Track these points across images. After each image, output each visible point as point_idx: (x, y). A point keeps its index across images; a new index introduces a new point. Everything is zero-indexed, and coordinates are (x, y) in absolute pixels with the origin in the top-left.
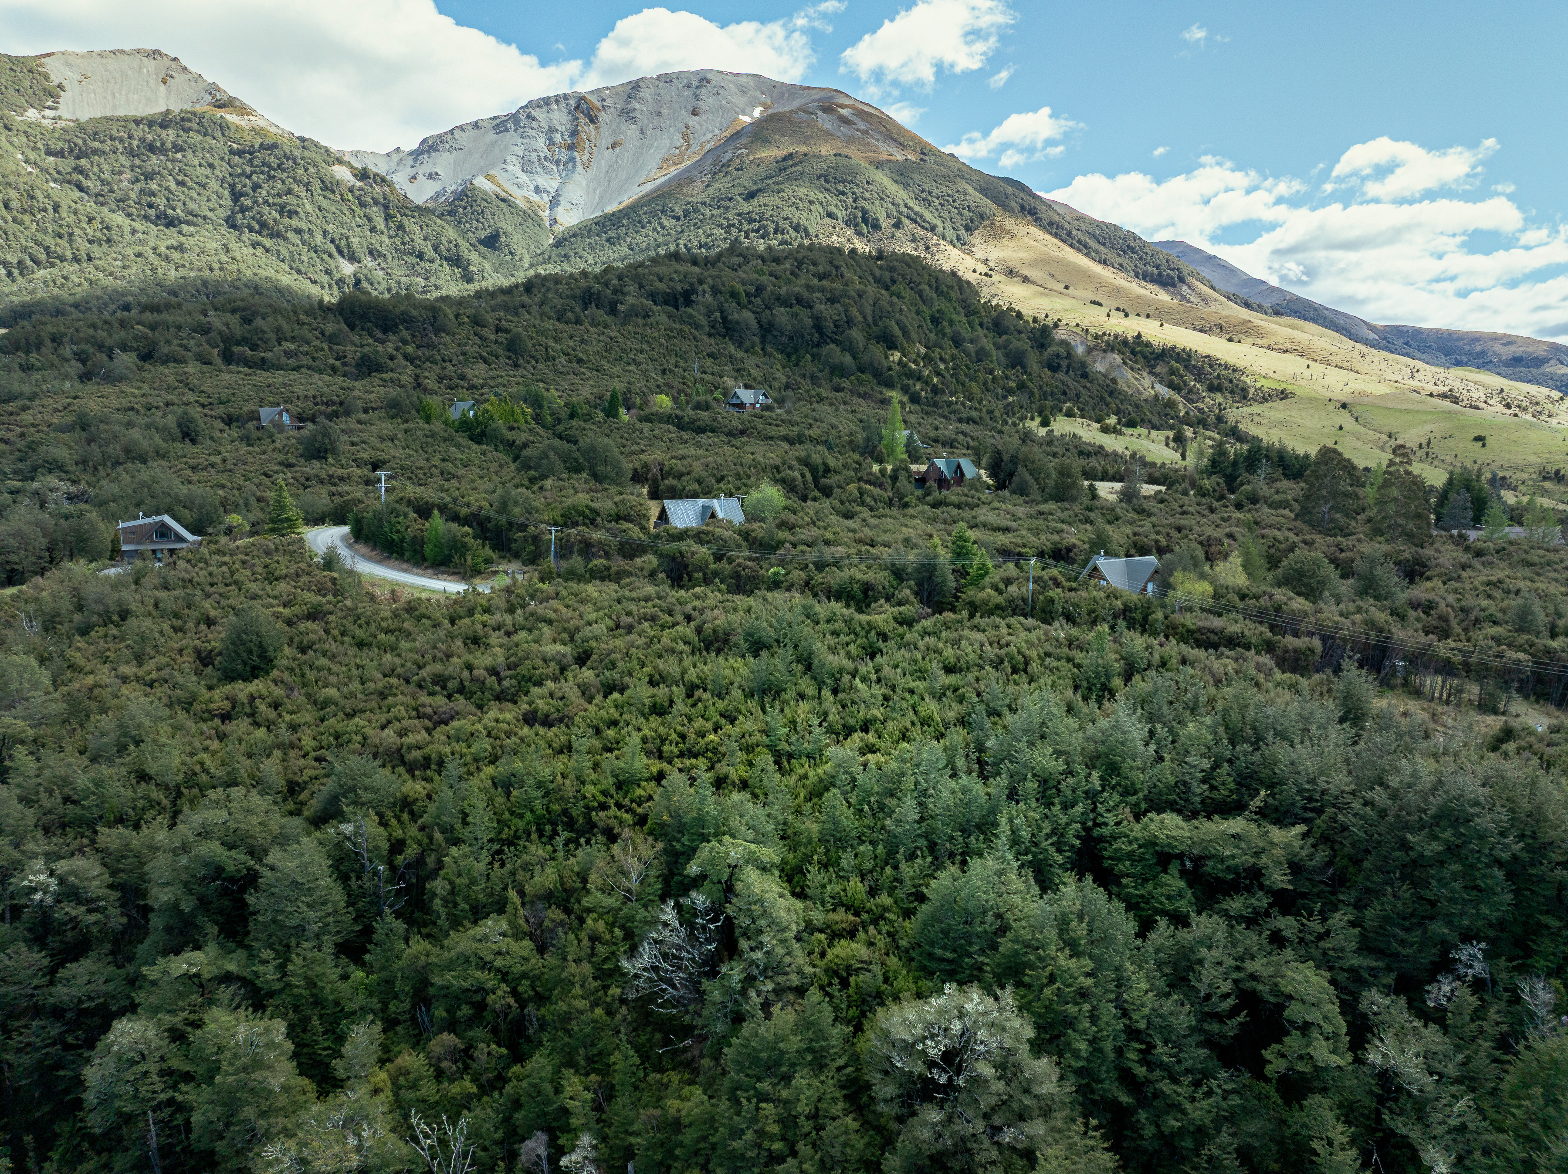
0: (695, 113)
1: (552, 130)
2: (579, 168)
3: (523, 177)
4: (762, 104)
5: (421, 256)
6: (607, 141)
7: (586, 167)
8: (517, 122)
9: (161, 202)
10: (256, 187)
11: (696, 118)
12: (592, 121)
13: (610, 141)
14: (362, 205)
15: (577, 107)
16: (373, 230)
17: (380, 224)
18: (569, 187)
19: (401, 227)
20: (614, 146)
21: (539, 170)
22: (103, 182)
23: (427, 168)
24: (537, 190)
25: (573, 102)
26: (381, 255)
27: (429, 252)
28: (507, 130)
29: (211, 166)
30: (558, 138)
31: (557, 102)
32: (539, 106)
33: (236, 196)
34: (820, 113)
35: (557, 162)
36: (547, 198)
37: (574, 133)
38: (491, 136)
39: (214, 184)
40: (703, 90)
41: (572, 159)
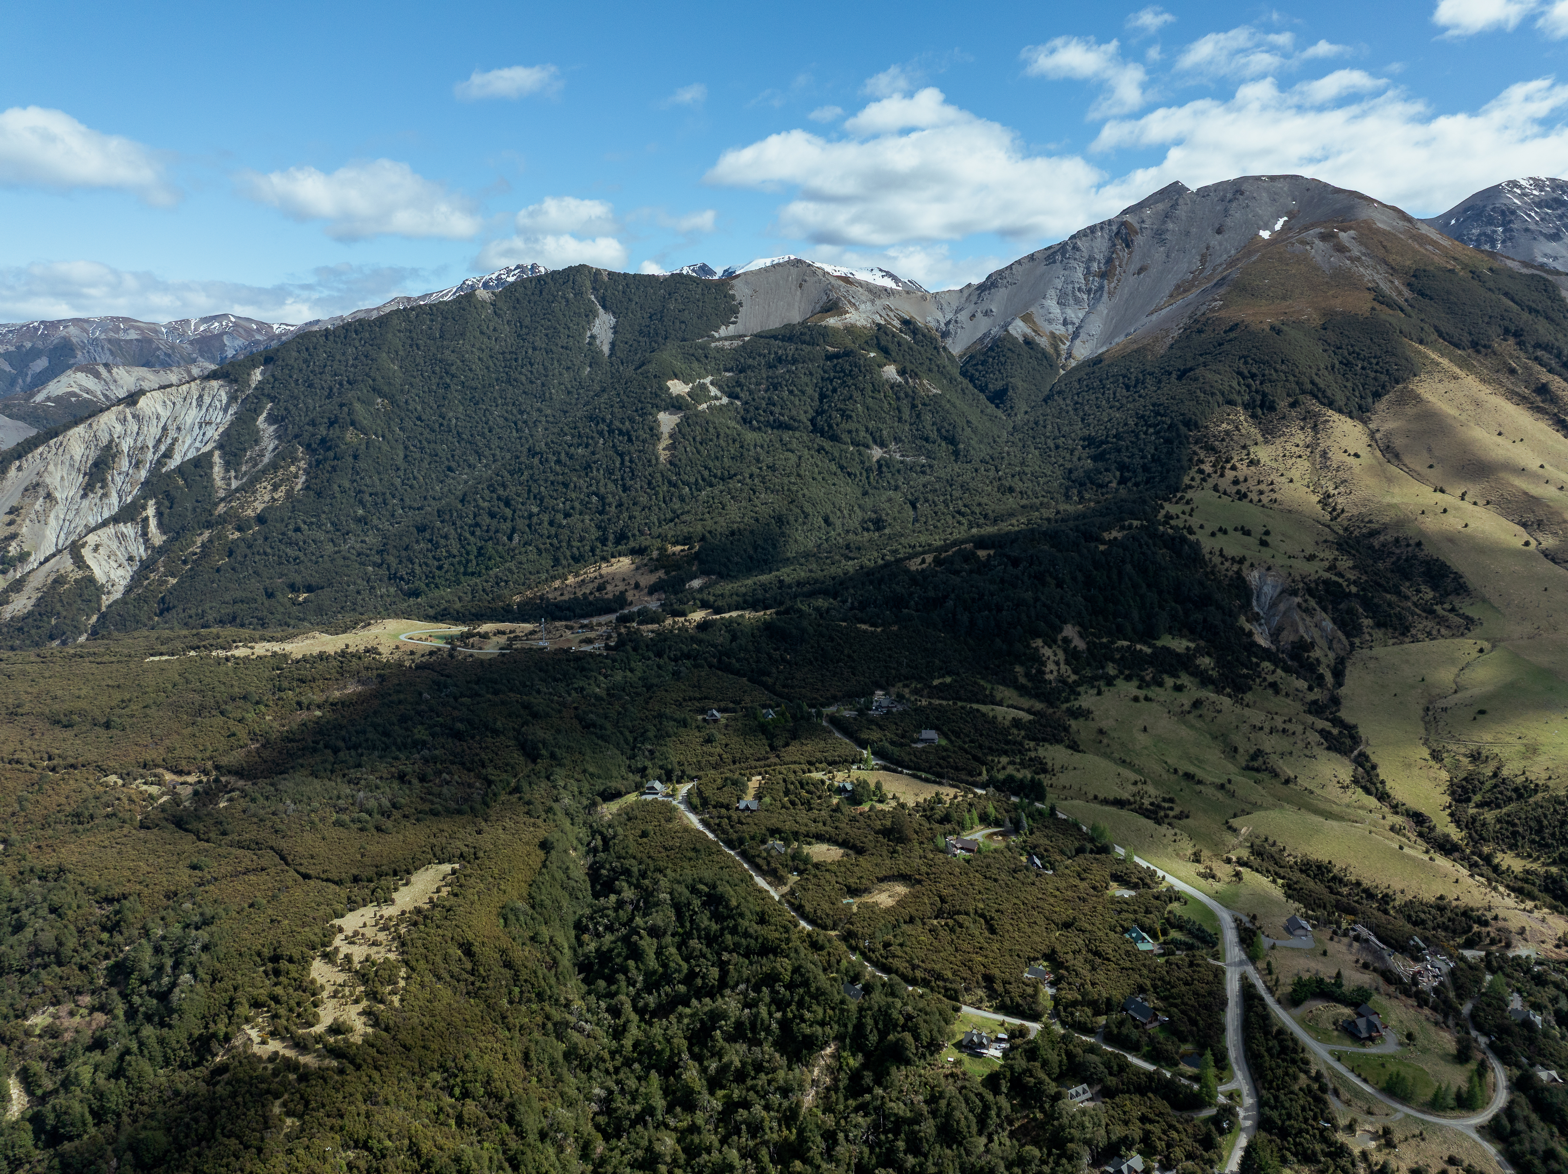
0: (1219, 231)
1: (1091, 259)
2: (1105, 295)
3: (1056, 310)
4: (1288, 214)
5: (927, 440)
6: (1134, 267)
7: (1111, 294)
8: (1063, 255)
9: (777, 410)
10: (834, 391)
11: (1219, 237)
12: (1128, 246)
13: (1138, 266)
14: (898, 399)
15: (1117, 233)
16: (900, 420)
17: (906, 415)
18: (1092, 316)
19: (918, 416)
20: (1140, 271)
21: (1072, 302)
22: (751, 392)
23: (984, 306)
24: (1065, 323)
25: (1114, 228)
26: (901, 441)
27: (934, 435)
28: (1054, 262)
29: (811, 374)
30: (1095, 266)
31: (1102, 228)
32: (1085, 235)
33: (822, 396)
34: (1317, 241)
35: (1089, 291)
36: (1071, 329)
37: (1109, 261)
38: (1042, 268)
39: (809, 390)
40: (1234, 204)
41: (1101, 288)
